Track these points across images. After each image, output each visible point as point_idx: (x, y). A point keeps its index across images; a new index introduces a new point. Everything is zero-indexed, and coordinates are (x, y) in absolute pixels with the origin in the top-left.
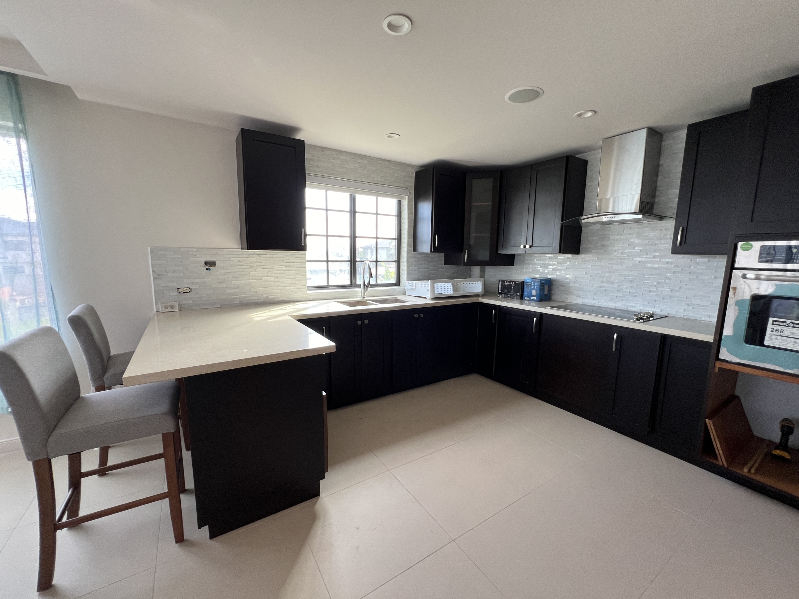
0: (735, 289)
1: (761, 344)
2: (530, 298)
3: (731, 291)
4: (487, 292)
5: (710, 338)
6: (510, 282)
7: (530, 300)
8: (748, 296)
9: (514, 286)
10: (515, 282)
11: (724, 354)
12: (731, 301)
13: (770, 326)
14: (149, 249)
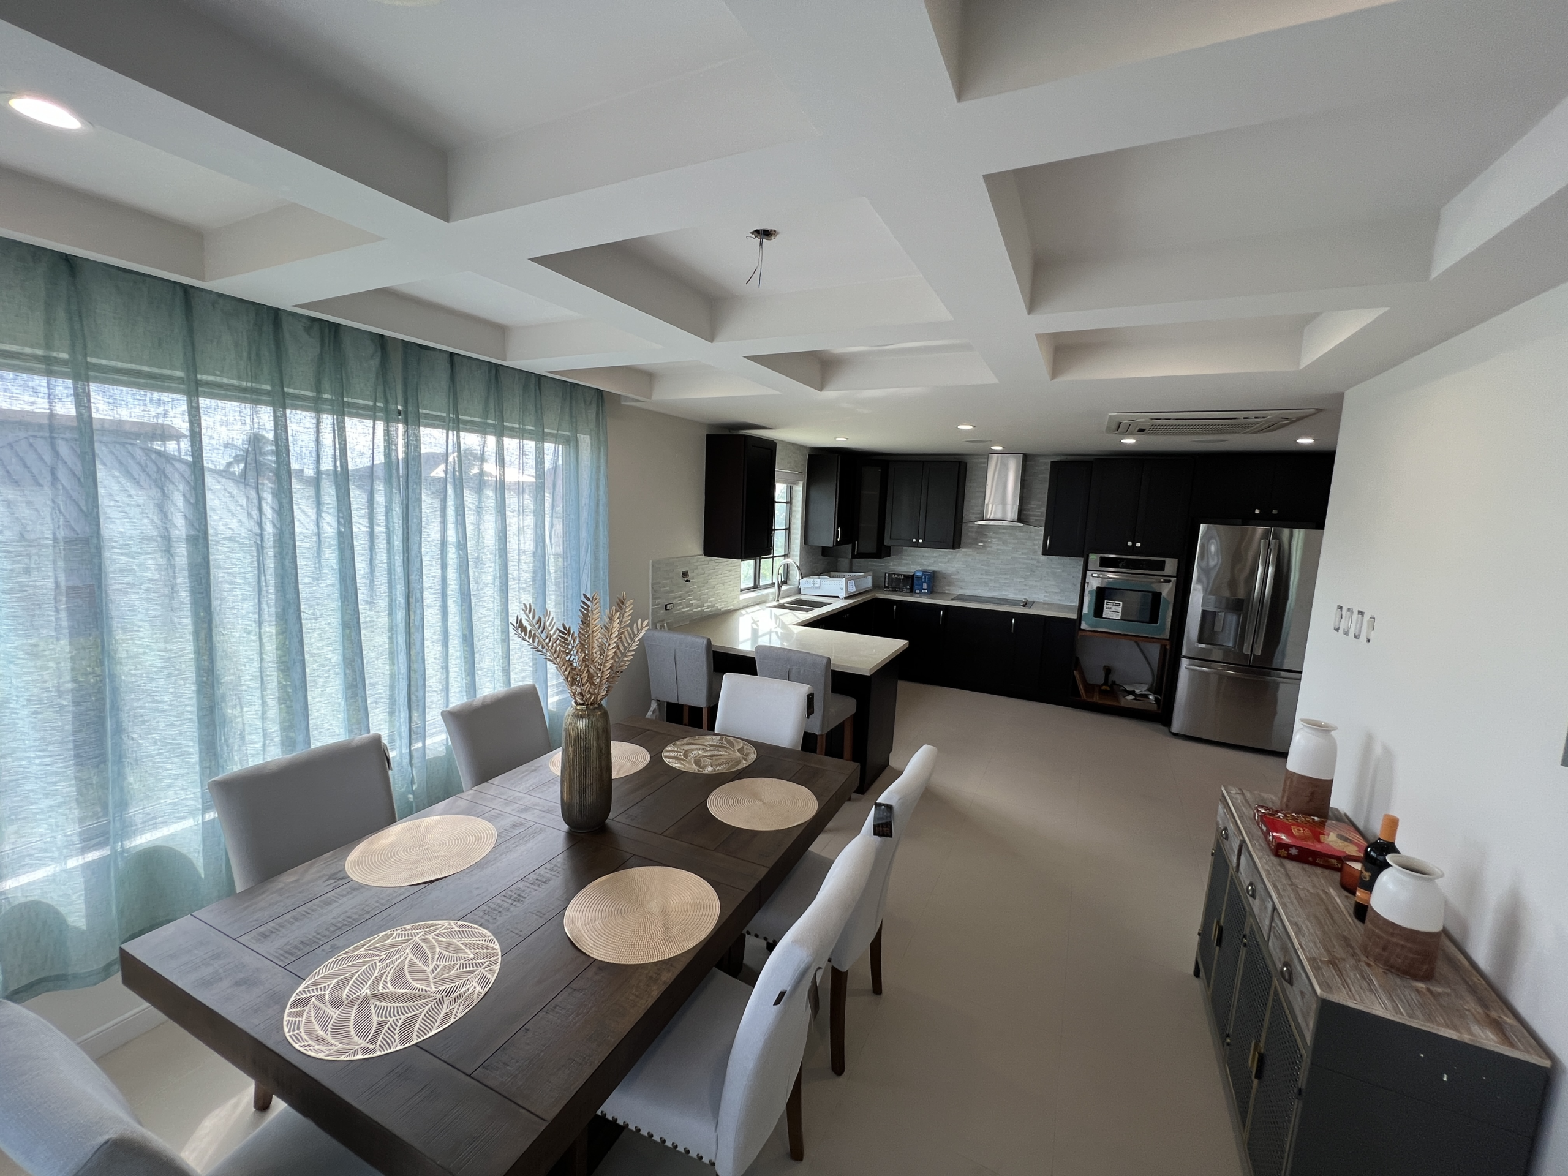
0: (1088, 583)
1: (1101, 617)
2: (921, 591)
3: (1086, 585)
4: (876, 586)
5: (1074, 616)
6: (898, 575)
7: (921, 593)
8: (1095, 588)
9: (903, 579)
10: (904, 575)
11: (1084, 626)
12: (1086, 592)
13: (1105, 606)
14: (651, 561)
